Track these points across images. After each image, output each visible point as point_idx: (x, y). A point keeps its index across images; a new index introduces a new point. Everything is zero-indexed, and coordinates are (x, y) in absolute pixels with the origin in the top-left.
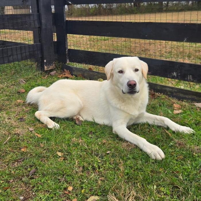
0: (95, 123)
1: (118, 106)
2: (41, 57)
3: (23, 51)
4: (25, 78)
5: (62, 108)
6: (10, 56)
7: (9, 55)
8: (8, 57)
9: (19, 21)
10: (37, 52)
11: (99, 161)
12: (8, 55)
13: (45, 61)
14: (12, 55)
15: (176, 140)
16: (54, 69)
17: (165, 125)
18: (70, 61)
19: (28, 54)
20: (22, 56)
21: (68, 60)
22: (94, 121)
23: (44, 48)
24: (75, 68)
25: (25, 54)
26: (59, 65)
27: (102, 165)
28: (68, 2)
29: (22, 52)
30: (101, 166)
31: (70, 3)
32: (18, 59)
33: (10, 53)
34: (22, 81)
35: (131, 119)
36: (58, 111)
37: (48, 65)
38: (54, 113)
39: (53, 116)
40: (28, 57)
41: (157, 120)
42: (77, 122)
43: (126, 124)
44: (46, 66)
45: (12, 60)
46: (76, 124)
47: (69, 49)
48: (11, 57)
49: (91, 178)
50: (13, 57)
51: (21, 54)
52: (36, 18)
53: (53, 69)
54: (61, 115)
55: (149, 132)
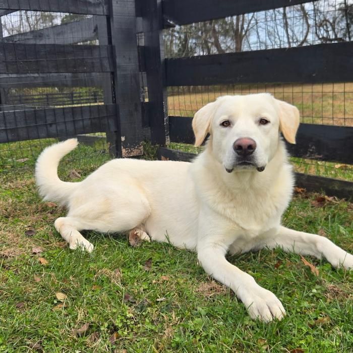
0: (168, 245)
1: (220, 207)
2: (115, 132)
3: (79, 117)
4: (81, 169)
5: (105, 213)
6: (51, 125)
7: (49, 122)
8: (47, 127)
9: (70, 58)
10: (108, 121)
11: (129, 315)
12: (46, 122)
13: (123, 139)
14: (55, 123)
15: (330, 285)
16: (143, 155)
17: (318, 252)
18: (172, 140)
19: (87, 122)
20: (76, 126)
21: (168, 139)
22: (167, 242)
23: (121, 114)
24: (180, 153)
25: (81, 123)
26: (153, 149)
27: (136, 324)
28: (168, 21)
29: (76, 119)
30: (131, 326)
31: (171, 22)
32: (66, 130)
33: (50, 119)
34: (73, 173)
35: (240, 239)
36: (97, 217)
37: (130, 147)
38: (89, 222)
39: (87, 228)
40: (87, 128)
41: (302, 241)
42: (132, 242)
43: (227, 248)
44: (124, 148)
45: (55, 132)
46: (129, 245)
47: (169, 117)
48: (54, 126)
49: (92, 348)
50: (57, 127)
51: (74, 122)
52: (105, 53)
53: (140, 156)
54: (102, 226)
55: (277, 266)
